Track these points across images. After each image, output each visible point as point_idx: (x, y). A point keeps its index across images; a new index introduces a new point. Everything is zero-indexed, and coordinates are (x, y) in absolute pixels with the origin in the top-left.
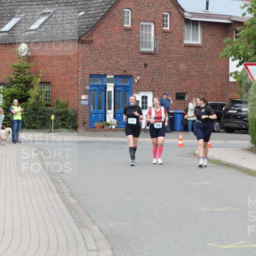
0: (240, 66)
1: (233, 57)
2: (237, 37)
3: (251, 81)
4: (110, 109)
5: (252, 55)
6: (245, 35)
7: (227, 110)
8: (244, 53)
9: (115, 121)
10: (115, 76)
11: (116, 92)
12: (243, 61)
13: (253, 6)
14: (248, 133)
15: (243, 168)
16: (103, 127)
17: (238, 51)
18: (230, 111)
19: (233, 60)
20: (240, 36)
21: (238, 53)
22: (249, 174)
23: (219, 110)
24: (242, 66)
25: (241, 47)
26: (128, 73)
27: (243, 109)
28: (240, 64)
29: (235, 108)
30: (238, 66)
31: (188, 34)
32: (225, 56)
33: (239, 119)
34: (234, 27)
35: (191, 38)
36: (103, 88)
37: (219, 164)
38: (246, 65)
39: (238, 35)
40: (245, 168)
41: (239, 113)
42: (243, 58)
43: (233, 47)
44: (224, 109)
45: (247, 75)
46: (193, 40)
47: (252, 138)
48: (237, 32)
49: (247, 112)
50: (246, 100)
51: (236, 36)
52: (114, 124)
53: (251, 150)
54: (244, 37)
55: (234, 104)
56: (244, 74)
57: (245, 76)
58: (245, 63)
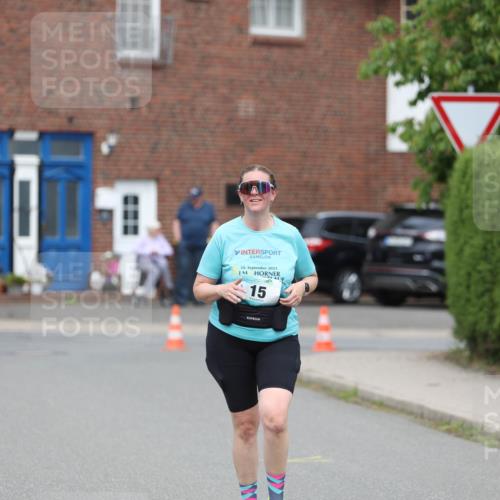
0: (420, 103)
1: (398, 77)
2: (410, 16)
3: (454, 150)
4: (25, 232)
5: (456, 71)
6: (434, 7)
7: (380, 237)
8: (432, 62)
9: (41, 272)
10: (42, 135)
11: (45, 185)
12: (429, 90)
14: (446, 308)
15: (430, 411)
16: (5, 289)
17: (413, 58)
18: (392, 241)
19: (398, 84)
20: (419, 13)
21: (414, 63)
22: (449, 431)
23: (358, 235)
24: (427, 105)
25: (422, 45)
26: (81, 125)
27: (432, 236)
28: (422, 96)
29: (407, 232)
30: (413, 103)
31: (263, 9)
32: (376, 72)
33: (418, 264)
35: (271, 15)
36: (5, 171)
37: (356, 403)
38: (437, 101)
39: (414, 9)
40: (435, 413)
41: (421, 247)
42: (431, 77)
43: (399, 45)
44: (372, 233)
45: (441, 130)
46: (279, 23)
47: (459, 322)
50: (439, 207)
51: (408, 12)
52: (39, 282)
53: (452, 358)
54: (432, 16)
55: (403, 218)
56: (434, 127)
57: (436, 134)
58: (436, 94)
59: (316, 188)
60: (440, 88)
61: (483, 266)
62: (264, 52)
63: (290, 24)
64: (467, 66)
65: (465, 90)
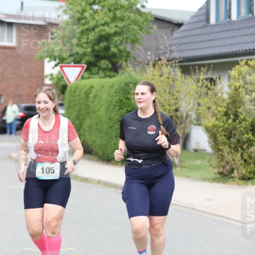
0: (55, 68)
1: (48, 59)
3: (67, 83)
12: (58, 63)
13: (68, 8)
19: (49, 62)
24: (58, 68)
28: (56, 65)
30: (53, 68)
31: (3, 36)
32: (41, 58)
35: (6, 38)
38: (61, 67)
42: (59, 59)
45: (62, 77)
56: (60, 76)
58: (61, 65)
59: (21, 96)
60: (62, 63)
61: (77, 122)
62: (4, 51)
63: (12, 41)
64: (71, 56)
65: (70, 63)
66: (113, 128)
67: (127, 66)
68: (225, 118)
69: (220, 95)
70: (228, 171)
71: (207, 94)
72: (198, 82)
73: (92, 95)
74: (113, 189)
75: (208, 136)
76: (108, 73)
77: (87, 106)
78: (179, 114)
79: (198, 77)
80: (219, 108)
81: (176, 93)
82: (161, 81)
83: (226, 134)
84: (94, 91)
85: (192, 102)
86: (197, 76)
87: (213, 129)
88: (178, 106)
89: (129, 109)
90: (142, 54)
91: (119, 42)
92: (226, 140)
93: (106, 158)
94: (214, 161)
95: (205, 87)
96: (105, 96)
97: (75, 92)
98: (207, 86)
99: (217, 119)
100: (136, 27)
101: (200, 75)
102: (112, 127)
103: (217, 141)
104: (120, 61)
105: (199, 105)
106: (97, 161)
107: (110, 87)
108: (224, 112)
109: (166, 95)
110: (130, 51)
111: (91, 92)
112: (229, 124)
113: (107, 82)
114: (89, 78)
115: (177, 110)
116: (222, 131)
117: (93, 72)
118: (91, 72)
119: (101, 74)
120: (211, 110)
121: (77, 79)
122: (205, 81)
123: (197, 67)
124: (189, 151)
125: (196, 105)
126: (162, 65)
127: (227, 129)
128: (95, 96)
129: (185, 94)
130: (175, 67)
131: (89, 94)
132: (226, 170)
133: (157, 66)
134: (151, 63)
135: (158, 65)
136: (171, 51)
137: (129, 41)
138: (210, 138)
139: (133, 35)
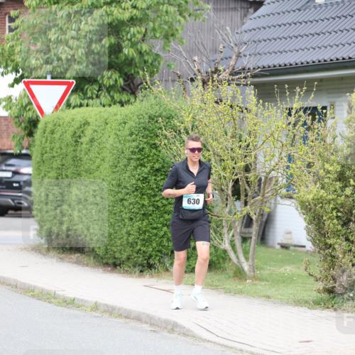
0: (15, 85)
1: (2, 69)
2: (11, 30)
3: (37, 116)
12: (22, 77)
14: (33, 217)
15: (21, 283)
17: (12, 57)
19: (2, 74)
20: (16, 28)
21: (13, 61)
22: (33, 296)
24: (21, 86)
25: (17, 49)
27: (24, 170)
28: (17, 81)
29: (8, 168)
30: (12, 86)
33: (16, 188)
34: (6, 9)
38: (27, 84)
39: (13, 25)
40: (25, 284)
41: (17, 178)
45: (30, 103)
48: (12, 20)
49: (30, 175)
50: (28, 152)
51: (9, 26)
53: (36, 249)
55: (6, 160)
56: (25, 101)
57: (26, 106)
58: (26, 80)
65: (46, 78)
66: (126, 203)
67: (153, 84)
68: (338, 185)
69: (329, 140)
70: (344, 288)
71: (305, 138)
72: (290, 114)
73: (84, 140)
74: (122, 321)
75: (305, 219)
76: (117, 96)
77: (77, 160)
78: (251, 176)
79: (288, 106)
80: (327, 166)
81: (245, 136)
82: (217, 113)
83: (339, 214)
84: (89, 132)
85: (277, 155)
86: (286, 103)
87: (315, 205)
88: (250, 160)
89: (157, 166)
90: (183, 60)
91: (139, 36)
92: (339, 227)
93: (111, 261)
94: (317, 268)
95: (303, 125)
96: (110, 141)
97: (52, 132)
98: (305, 124)
99: (323, 188)
100: (172, 9)
101: (292, 101)
102: (122, 200)
103: (323, 229)
104: (141, 73)
105: (290, 158)
106: (95, 266)
107: (120, 124)
108: (337, 172)
109: (226, 140)
110: (161, 53)
111: (82, 132)
112: (347, 196)
113: (115, 115)
114: (81, 105)
115: (247, 169)
116: (333, 209)
117: (89, 94)
118: (85, 94)
119: (105, 98)
120: (313, 170)
121: (56, 108)
122: (301, 113)
123: (287, 86)
124: (272, 247)
125: (286, 159)
126: (220, 82)
127: (342, 205)
128: (92, 140)
129: (264, 138)
130: (246, 85)
131: (80, 137)
132: (340, 285)
133: (210, 83)
134: (199, 77)
135: (213, 81)
136: (239, 56)
137: (158, 35)
138: (310, 223)
139: (166, 23)
